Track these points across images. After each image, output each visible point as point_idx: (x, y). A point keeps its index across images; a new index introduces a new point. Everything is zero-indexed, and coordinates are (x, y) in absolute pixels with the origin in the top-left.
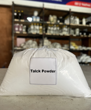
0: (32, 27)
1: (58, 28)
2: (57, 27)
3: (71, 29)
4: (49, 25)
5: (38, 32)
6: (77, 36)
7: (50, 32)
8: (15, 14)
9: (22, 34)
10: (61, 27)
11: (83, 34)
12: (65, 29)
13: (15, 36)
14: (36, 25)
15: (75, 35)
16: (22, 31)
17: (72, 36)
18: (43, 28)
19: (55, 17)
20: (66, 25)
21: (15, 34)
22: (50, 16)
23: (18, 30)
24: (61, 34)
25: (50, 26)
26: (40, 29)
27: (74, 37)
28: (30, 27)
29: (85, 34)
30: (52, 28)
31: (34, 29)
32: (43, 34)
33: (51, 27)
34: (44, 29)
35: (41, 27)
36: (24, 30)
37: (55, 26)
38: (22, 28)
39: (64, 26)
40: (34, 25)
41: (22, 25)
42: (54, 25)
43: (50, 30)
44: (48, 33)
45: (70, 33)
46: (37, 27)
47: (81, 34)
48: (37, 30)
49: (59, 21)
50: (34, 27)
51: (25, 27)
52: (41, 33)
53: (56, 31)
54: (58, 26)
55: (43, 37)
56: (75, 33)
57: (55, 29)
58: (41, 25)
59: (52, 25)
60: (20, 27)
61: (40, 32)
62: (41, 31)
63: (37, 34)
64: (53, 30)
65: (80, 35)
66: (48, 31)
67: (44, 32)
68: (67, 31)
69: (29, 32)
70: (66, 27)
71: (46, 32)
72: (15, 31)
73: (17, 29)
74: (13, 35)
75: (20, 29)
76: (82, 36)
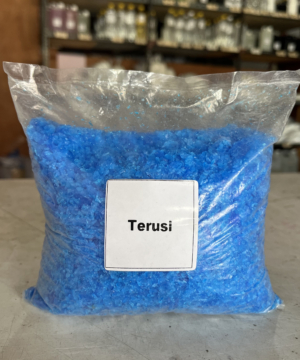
0: (111, 17)
1: (202, 25)
2: (197, 19)
3: (245, 29)
4: (171, 11)
5: (132, 36)
6: (264, 54)
7: (172, 38)
9: (77, 40)
10: (212, 20)
11: (284, 47)
12: (225, 27)
13: (51, 46)
14: (126, 10)
15: (256, 51)
16: (75, 32)
17: (247, 53)
18: (148, 19)
20: (228, 13)
21: (53, 39)
23: (63, 28)
24: (212, 46)
25: (172, 16)
26: (137, 26)
27: (256, 56)
28: (104, 17)
29: (291, 47)
30: (180, 24)
31: (118, 24)
32: (149, 41)
33: (176, 18)
34: (153, 24)
35: (142, 19)
36: (83, 27)
37: (191, 14)
38: (76, 20)
39: (223, 17)
40: (116, 9)
41: (75, 8)
42: (187, 10)
43: (173, 29)
44: (167, 41)
45: (240, 41)
46: (129, 18)
47: (277, 46)
48: (127, 26)
50: (118, 18)
51: (86, 14)
52: (142, 41)
53: (192, 32)
54: (201, 15)
55: (149, 55)
56: (257, 43)
57: (191, 25)
58: (141, 8)
59: (181, 13)
60: (70, 15)
61: (139, 35)
62: (141, 31)
64: (184, 31)
65: (274, 51)
66: (166, 34)
67: (153, 37)
68: (232, 36)
69: (101, 35)
70: (230, 19)
71: (159, 34)
72: (52, 29)
73: (57, 22)
74: (46, 43)
75: (70, 24)
76: (282, 54)
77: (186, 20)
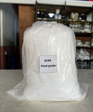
1: (80, 26)
8: (38, 13)
10: (83, 24)
19: (77, 14)
22: (72, 13)
33: (72, 24)
37: (77, 23)
43: (72, 27)
45: (91, 30)
49: (80, 19)
57: (77, 26)
58: (62, 22)
64: (75, 27)
68: (89, 28)
70: (88, 24)
77: (75, 25)
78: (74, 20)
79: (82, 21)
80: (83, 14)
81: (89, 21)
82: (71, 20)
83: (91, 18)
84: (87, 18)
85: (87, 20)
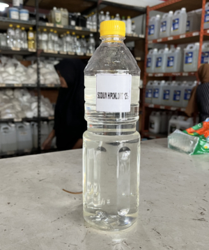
19: (66, 13)
22: (55, 8)
49: (73, 23)
63: (22, 50)
78: (58, 26)
79: (77, 28)
80: (77, 12)
81: (91, 30)
82: (52, 25)
83: (95, 23)
84: (88, 22)
85: (88, 26)
